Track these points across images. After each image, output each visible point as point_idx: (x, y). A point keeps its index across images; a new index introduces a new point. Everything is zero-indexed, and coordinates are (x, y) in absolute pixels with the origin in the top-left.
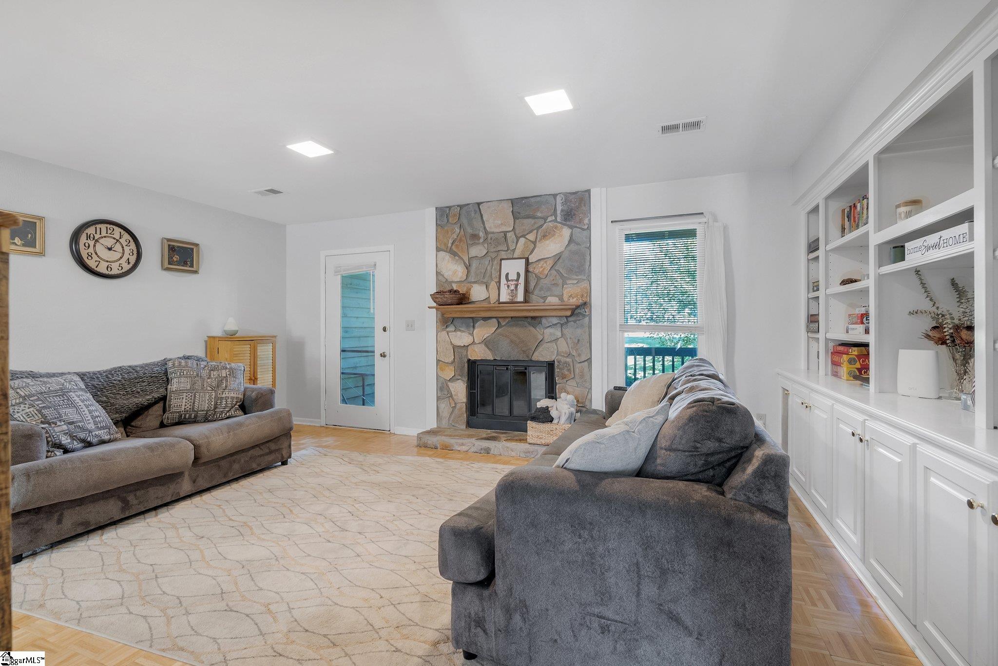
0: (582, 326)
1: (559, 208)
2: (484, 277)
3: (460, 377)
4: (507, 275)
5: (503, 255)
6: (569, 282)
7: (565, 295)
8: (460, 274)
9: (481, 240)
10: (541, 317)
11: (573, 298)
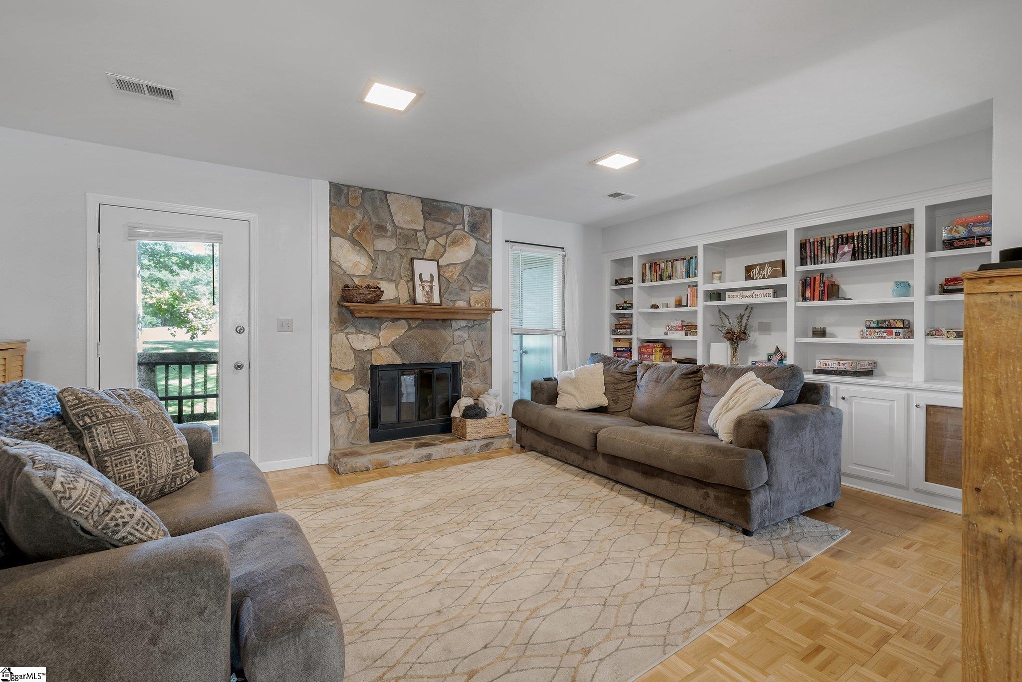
0: (485, 329)
1: (466, 219)
2: (392, 275)
3: (361, 387)
4: (421, 275)
5: (413, 254)
6: (474, 288)
7: (472, 301)
8: (363, 268)
9: (389, 234)
10: (451, 320)
11: (478, 304)
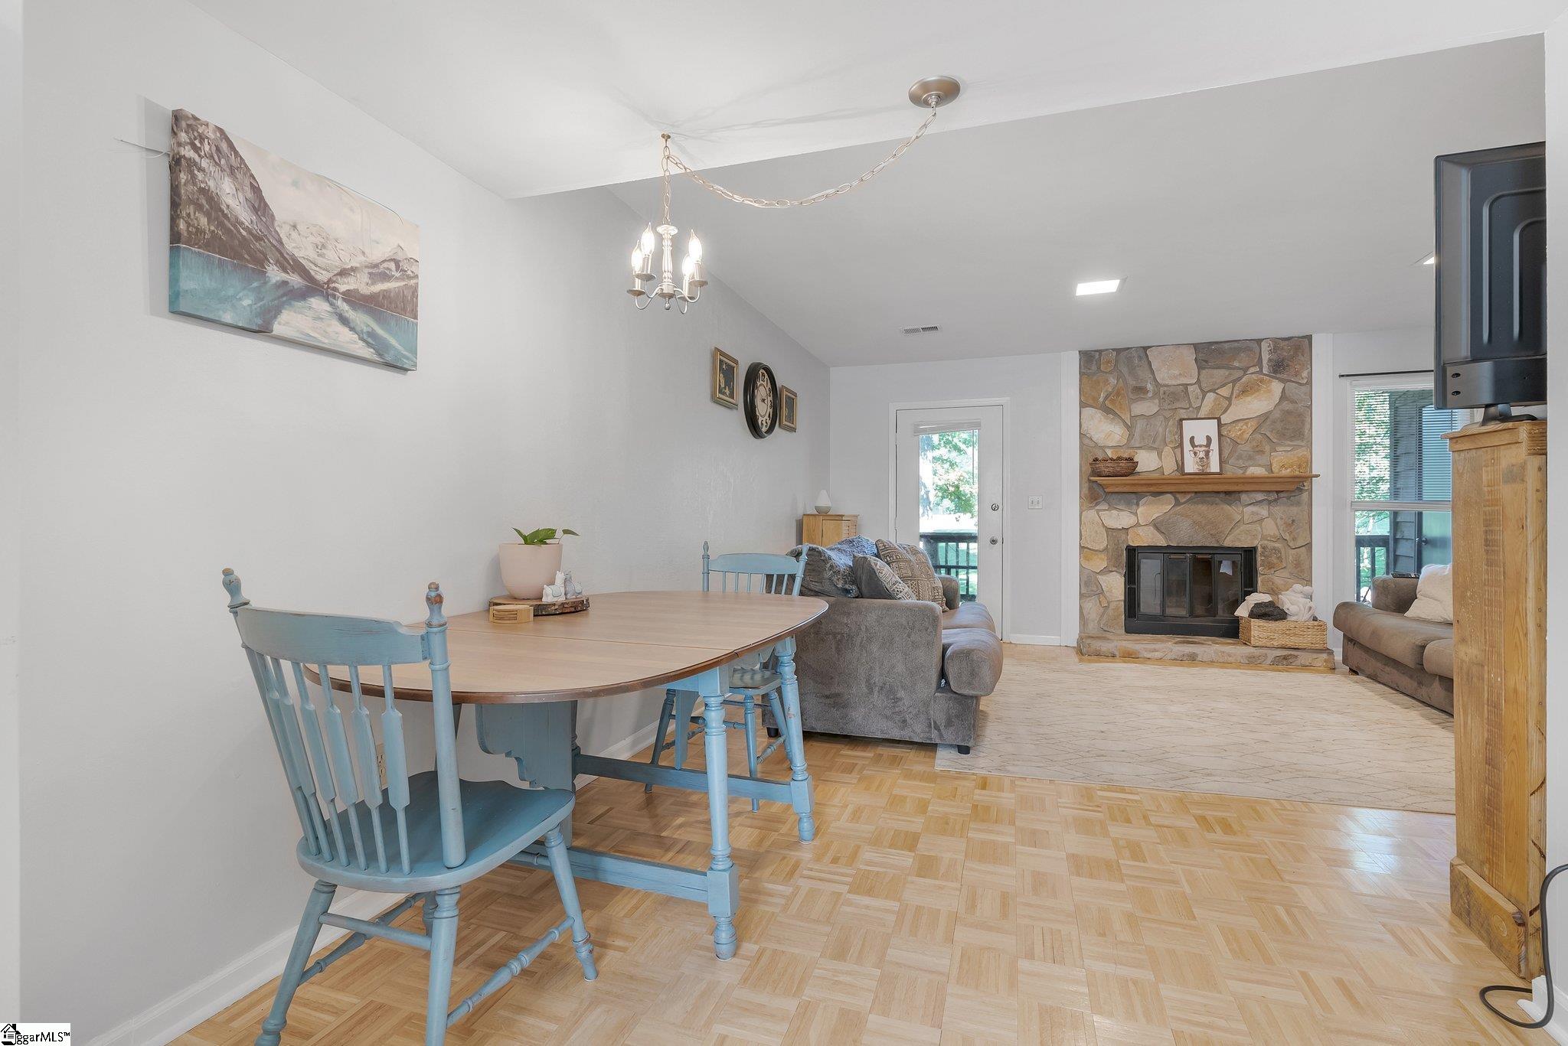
0: (1298, 504)
1: (1265, 357)
2: (1154, 442)
3: (1114, 569)
4: (1192, 439)
5: (1183, 414)
6: (1279, 449)
7: (1274, 465)
8: (1117, 437)
9: (1150, 395)
10: (1239, 492)
11: (1286, 469)
